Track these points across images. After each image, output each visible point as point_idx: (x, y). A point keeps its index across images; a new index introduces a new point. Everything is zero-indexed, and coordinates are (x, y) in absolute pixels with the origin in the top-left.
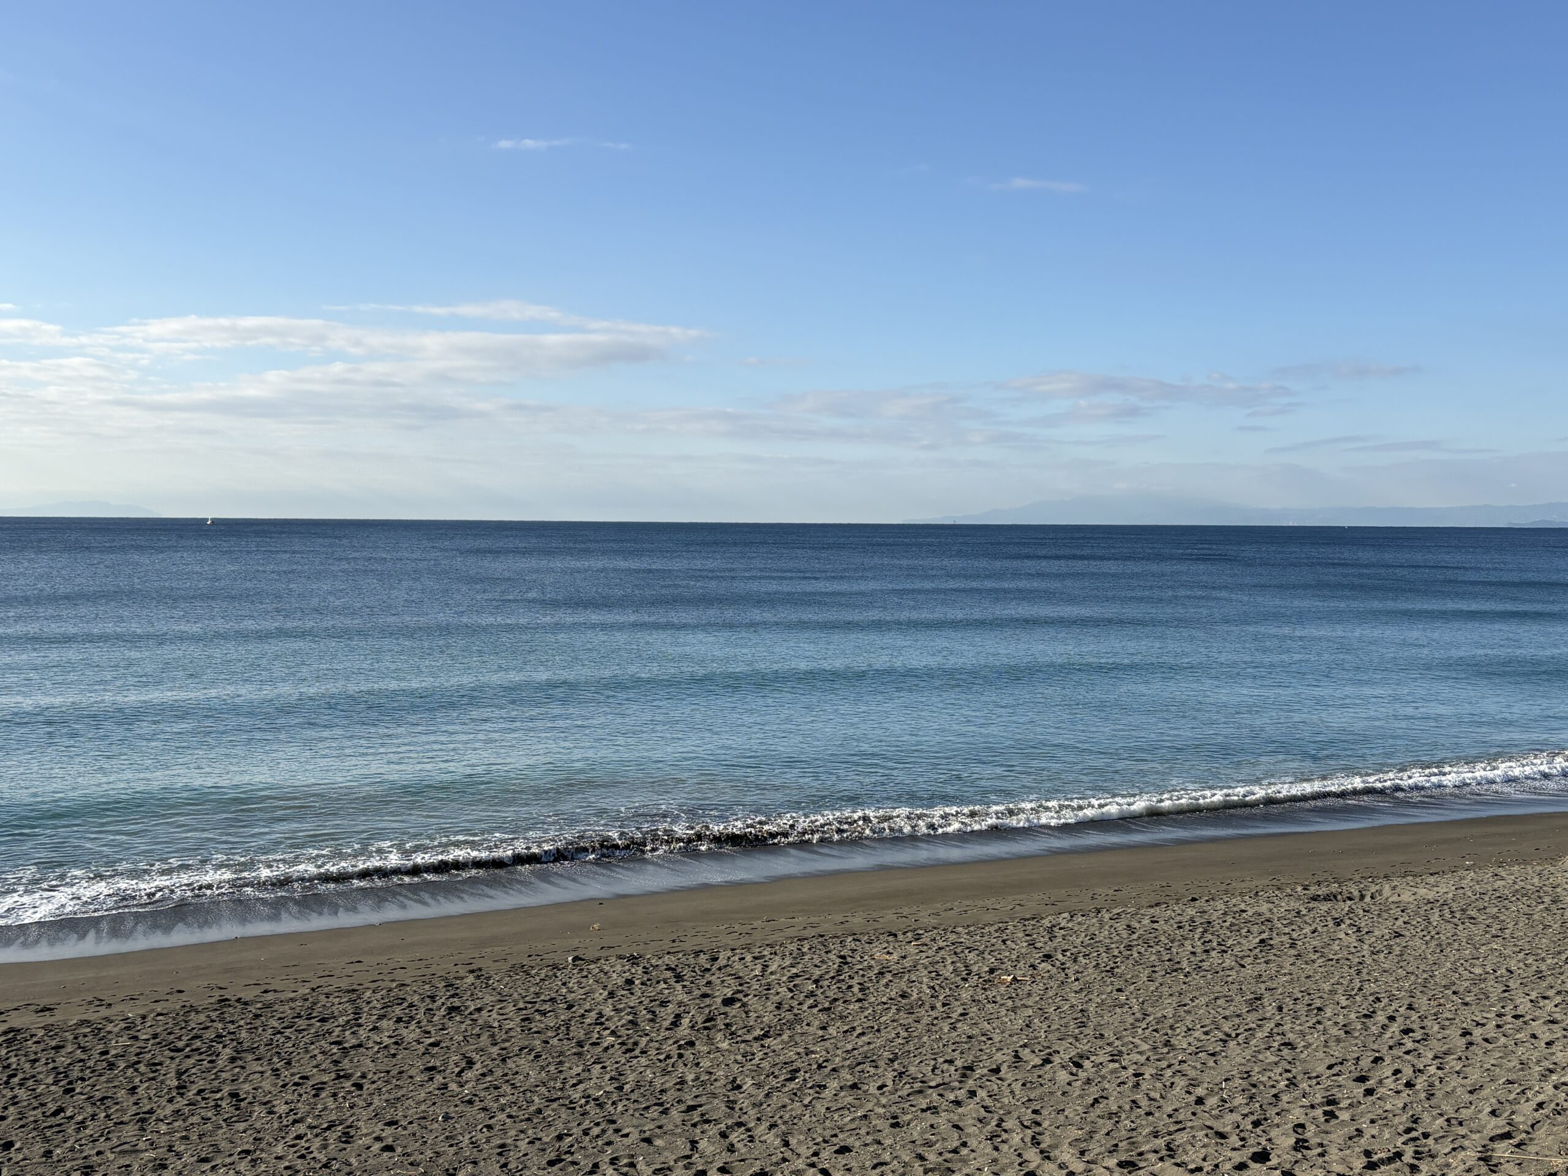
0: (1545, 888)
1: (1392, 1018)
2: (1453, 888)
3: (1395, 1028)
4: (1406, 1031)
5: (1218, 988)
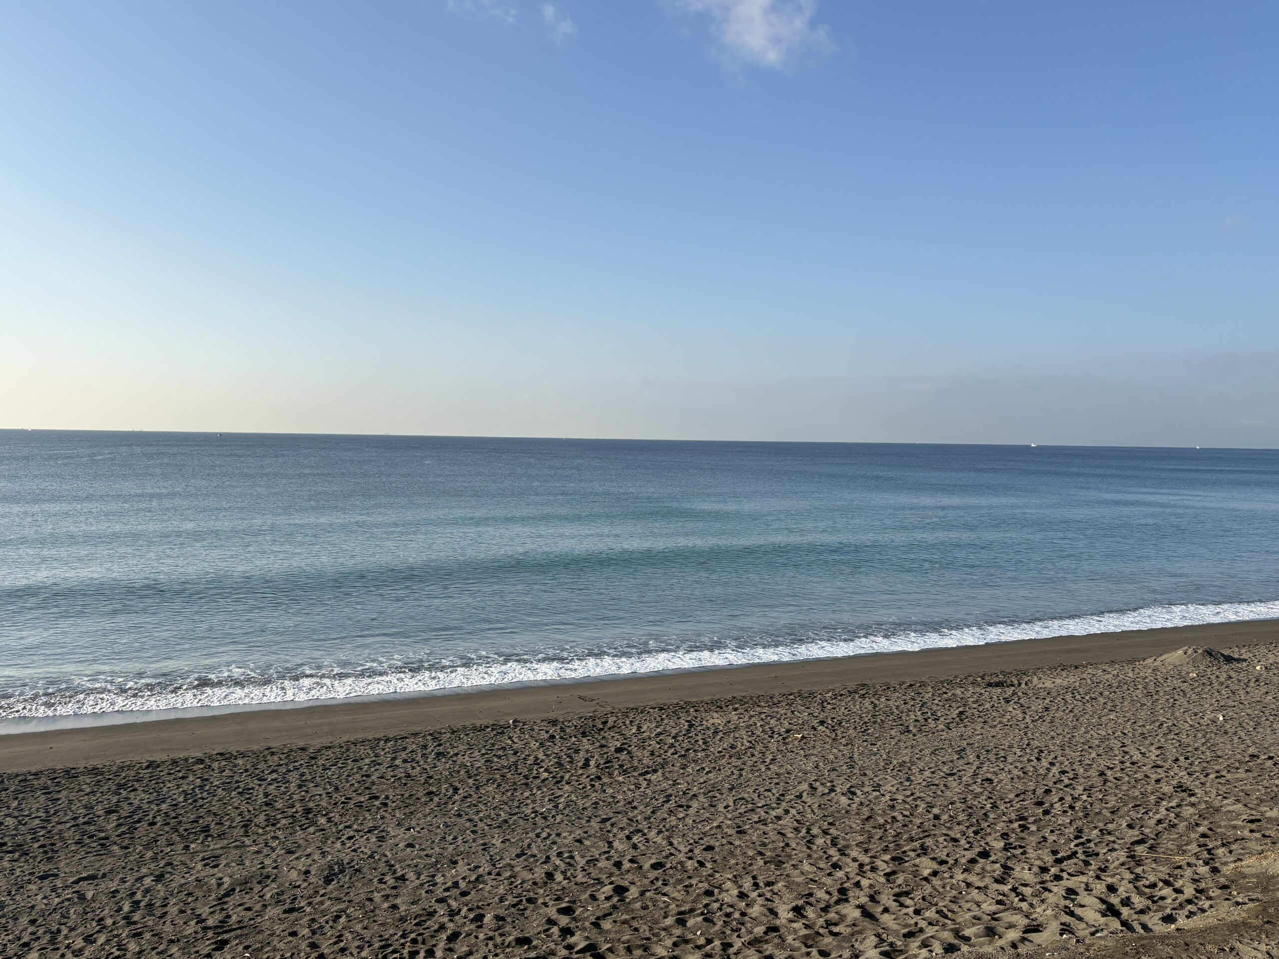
0: (1138, 680)
1: (1052, 764)
2: (1079, 679)
3: (1055, 770)
4: (1063, 772)
5: (935, 743)
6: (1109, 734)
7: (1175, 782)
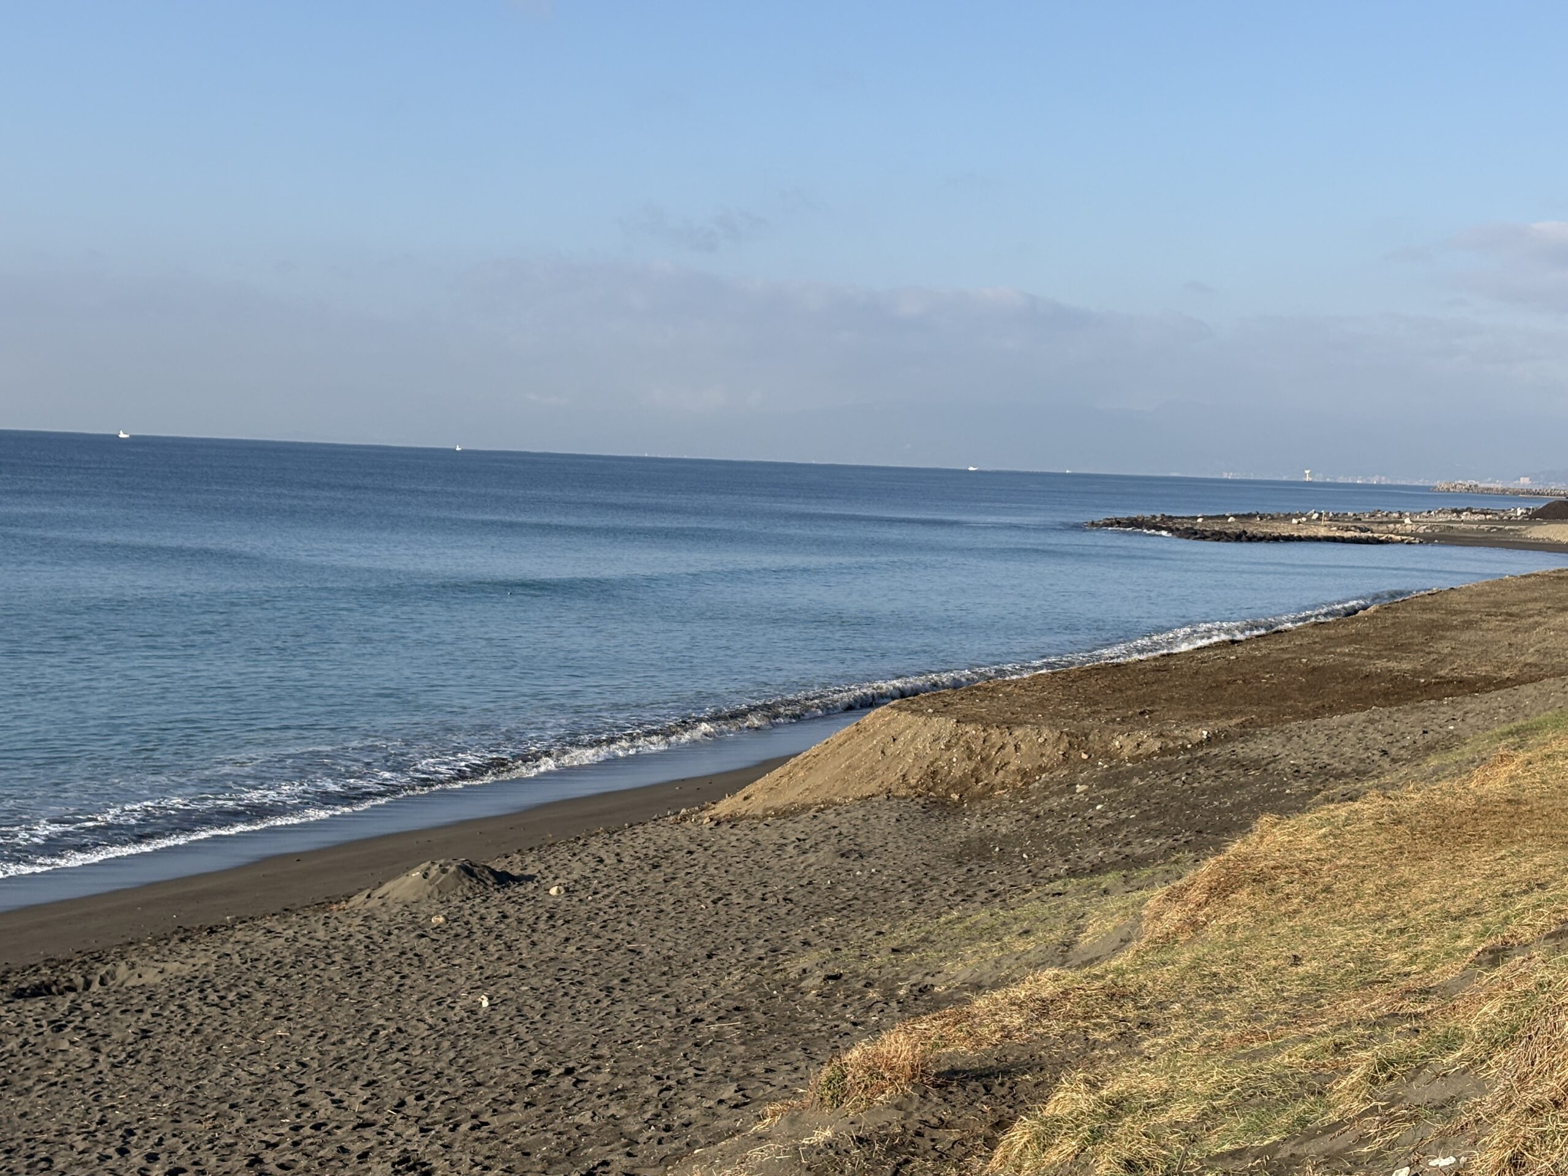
6: (273, 1071)
7: (394, 1154)
